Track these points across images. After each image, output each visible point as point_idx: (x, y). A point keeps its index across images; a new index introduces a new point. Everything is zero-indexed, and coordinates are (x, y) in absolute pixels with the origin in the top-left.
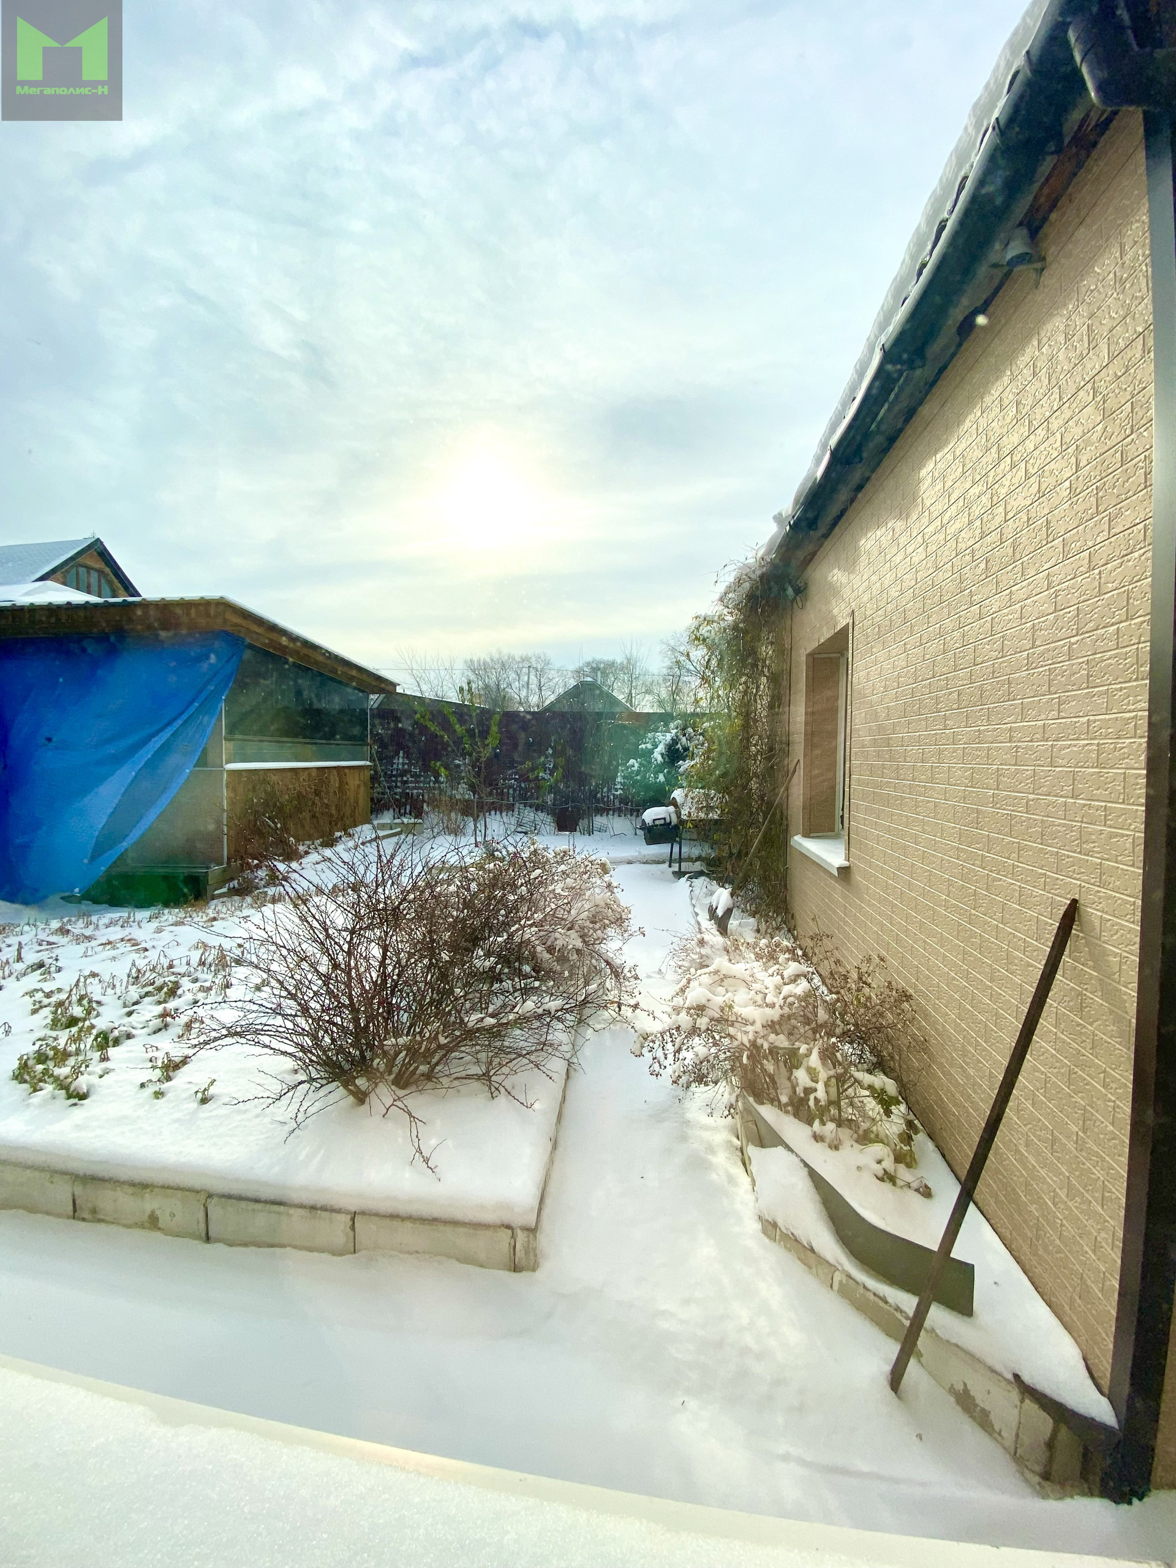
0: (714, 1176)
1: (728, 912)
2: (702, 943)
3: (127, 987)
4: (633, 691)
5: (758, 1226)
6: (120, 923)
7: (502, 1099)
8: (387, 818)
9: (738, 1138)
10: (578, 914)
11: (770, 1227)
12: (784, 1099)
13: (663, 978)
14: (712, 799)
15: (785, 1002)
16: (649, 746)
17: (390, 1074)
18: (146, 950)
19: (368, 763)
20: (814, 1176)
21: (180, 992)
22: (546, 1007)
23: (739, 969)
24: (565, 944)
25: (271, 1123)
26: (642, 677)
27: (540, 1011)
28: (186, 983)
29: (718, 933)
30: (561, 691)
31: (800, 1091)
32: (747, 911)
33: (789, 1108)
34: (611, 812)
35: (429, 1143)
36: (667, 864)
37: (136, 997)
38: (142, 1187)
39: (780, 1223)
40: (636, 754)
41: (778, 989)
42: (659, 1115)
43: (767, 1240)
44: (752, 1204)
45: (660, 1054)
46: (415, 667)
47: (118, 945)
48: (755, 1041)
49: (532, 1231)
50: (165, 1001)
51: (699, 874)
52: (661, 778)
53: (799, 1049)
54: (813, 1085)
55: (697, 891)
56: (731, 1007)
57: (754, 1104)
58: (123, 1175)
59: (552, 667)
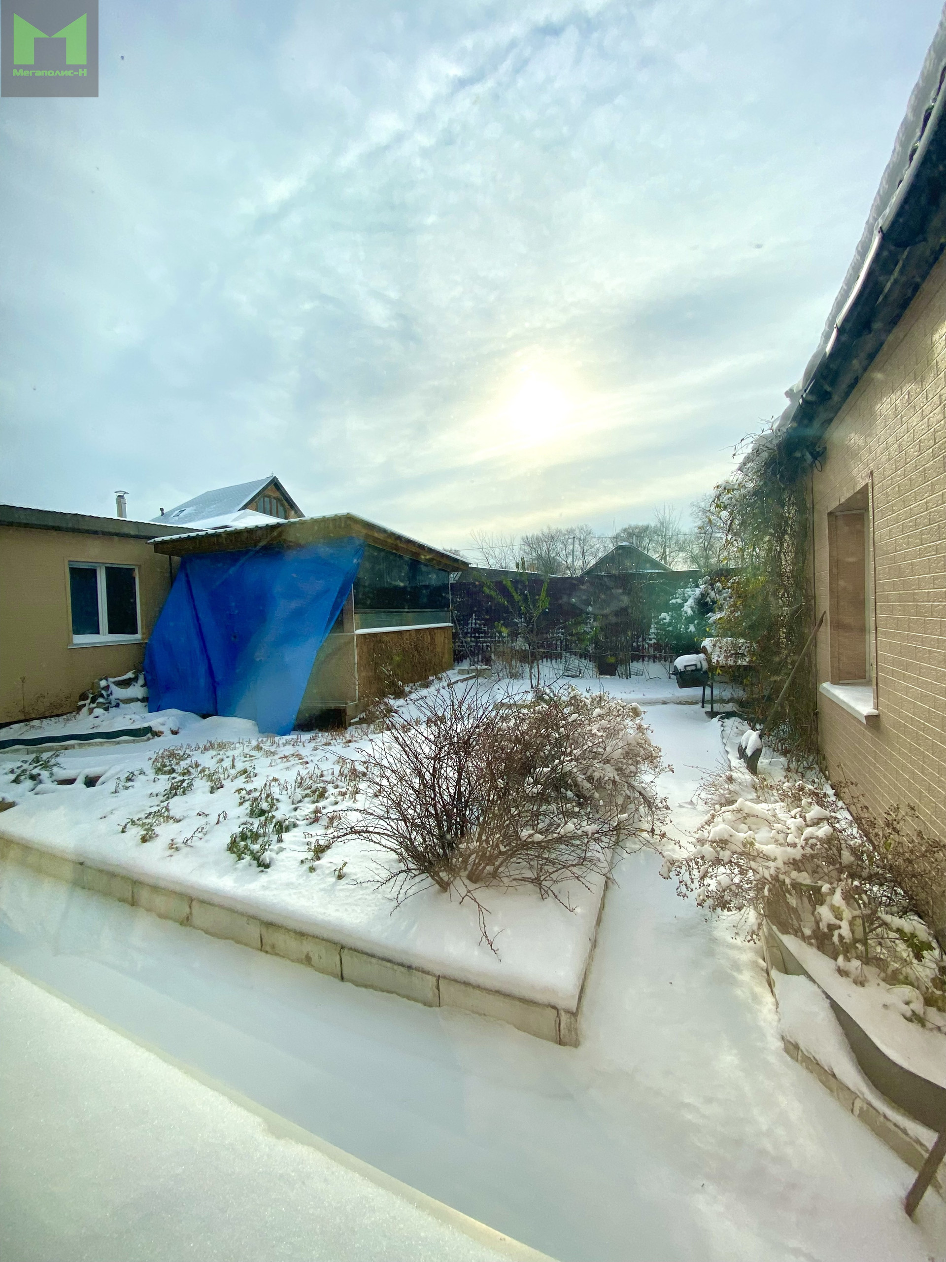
0: (739, 992)
1: (757, 753)
2: (730, 779)
3: (295, 790)
4: (668, 550)
5: (780, 1044)
6: (292, 743)
7: (550, 901)
8: (465, 665)
9: (764, 960)
10: (613, 751)
11: (791, 1047)
12: (808, 932)
13: (695, 808)
14: (740, 648)
15: (807, 844)
16: (679, 601)
17: (465, 870)
18: (307, 763)
19: (451, 624)
20: (836, 1008)
21: (326, 795)
22: (585, 829)
23: (762, 808)
24: (602, 775)
25: (383, 899)
26: (674, 537)
27: (579, 832)
28: (331, 790)
29: (747, 771)
30: (601, 555)
31: (823, 926)
32: (778, 750)
33: (813, 941)
34: (646, 659)
35: (494, 929)
36: (700, 704)
37: (300, 797)
38: (301, 935)
39: (802, 1046)
40: (667, 608)
41: (800, 830)
42: (687, 930)
43: (789, 1059)
44: (775, 1024)
45: (686, 877)
46: (485, 545)
47: (290, 759)
48: (777, 876)
49: (574, 1014)
50: (317, 801)
51: (729, 715)
52: (692, 628)
53: (822, 887)
54: (837, 922)
55: (728, 730)
56: (752, 844)
57: (779, 934)
58: (292, 925)
59: (593, 536)
